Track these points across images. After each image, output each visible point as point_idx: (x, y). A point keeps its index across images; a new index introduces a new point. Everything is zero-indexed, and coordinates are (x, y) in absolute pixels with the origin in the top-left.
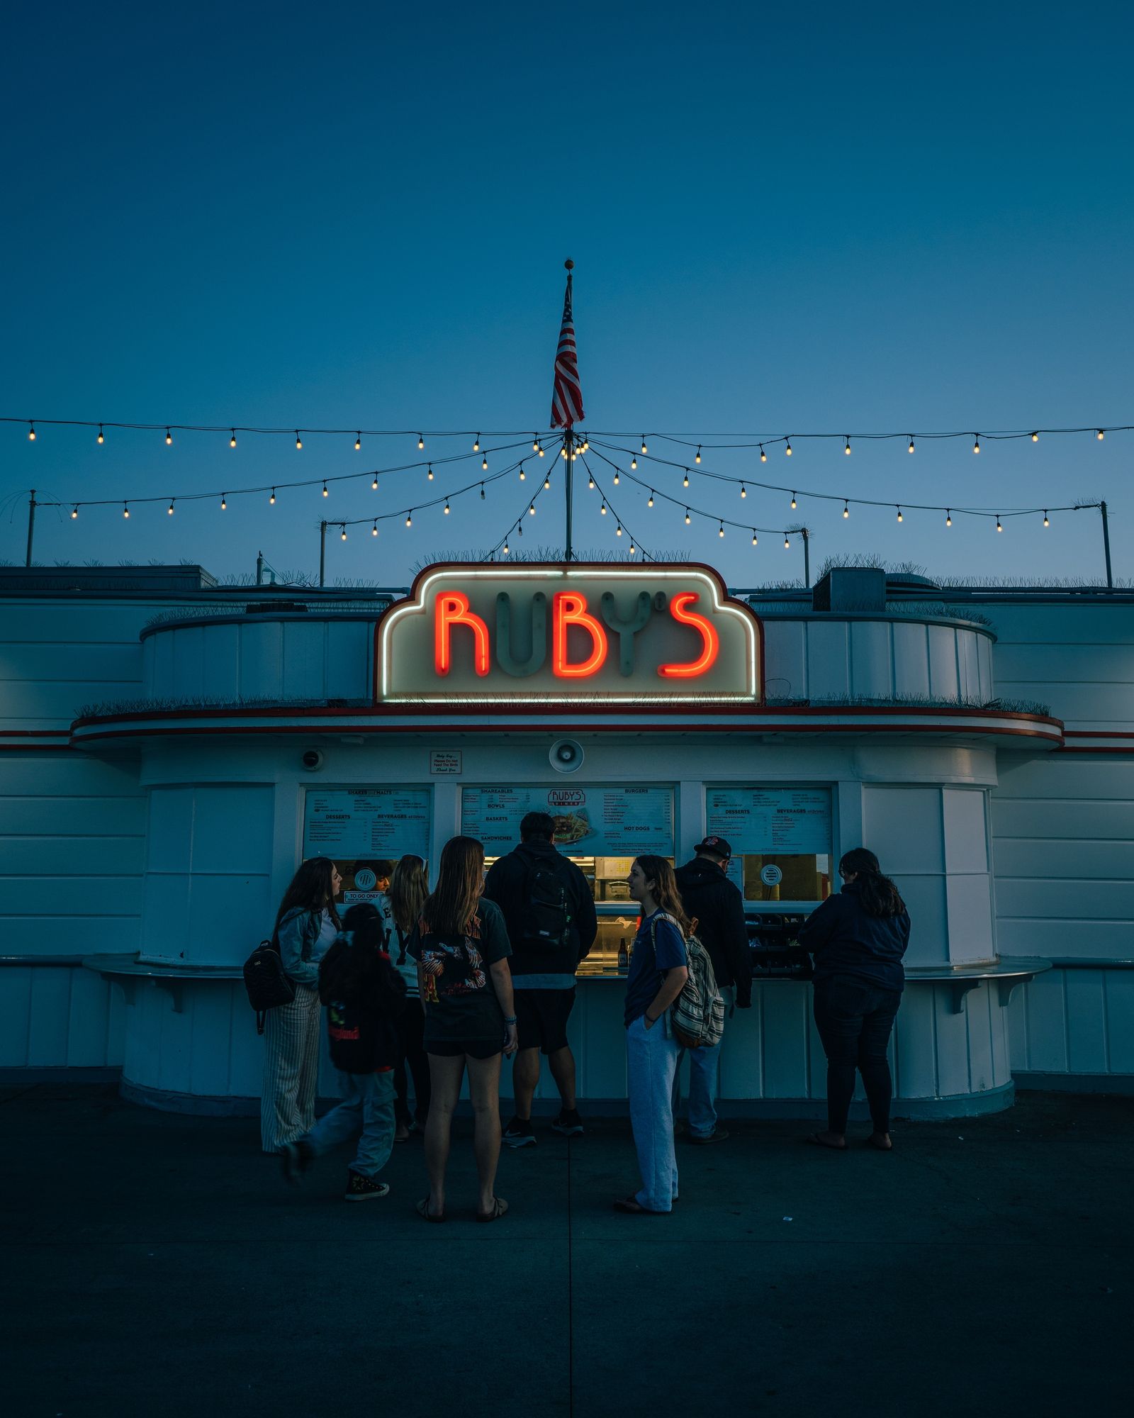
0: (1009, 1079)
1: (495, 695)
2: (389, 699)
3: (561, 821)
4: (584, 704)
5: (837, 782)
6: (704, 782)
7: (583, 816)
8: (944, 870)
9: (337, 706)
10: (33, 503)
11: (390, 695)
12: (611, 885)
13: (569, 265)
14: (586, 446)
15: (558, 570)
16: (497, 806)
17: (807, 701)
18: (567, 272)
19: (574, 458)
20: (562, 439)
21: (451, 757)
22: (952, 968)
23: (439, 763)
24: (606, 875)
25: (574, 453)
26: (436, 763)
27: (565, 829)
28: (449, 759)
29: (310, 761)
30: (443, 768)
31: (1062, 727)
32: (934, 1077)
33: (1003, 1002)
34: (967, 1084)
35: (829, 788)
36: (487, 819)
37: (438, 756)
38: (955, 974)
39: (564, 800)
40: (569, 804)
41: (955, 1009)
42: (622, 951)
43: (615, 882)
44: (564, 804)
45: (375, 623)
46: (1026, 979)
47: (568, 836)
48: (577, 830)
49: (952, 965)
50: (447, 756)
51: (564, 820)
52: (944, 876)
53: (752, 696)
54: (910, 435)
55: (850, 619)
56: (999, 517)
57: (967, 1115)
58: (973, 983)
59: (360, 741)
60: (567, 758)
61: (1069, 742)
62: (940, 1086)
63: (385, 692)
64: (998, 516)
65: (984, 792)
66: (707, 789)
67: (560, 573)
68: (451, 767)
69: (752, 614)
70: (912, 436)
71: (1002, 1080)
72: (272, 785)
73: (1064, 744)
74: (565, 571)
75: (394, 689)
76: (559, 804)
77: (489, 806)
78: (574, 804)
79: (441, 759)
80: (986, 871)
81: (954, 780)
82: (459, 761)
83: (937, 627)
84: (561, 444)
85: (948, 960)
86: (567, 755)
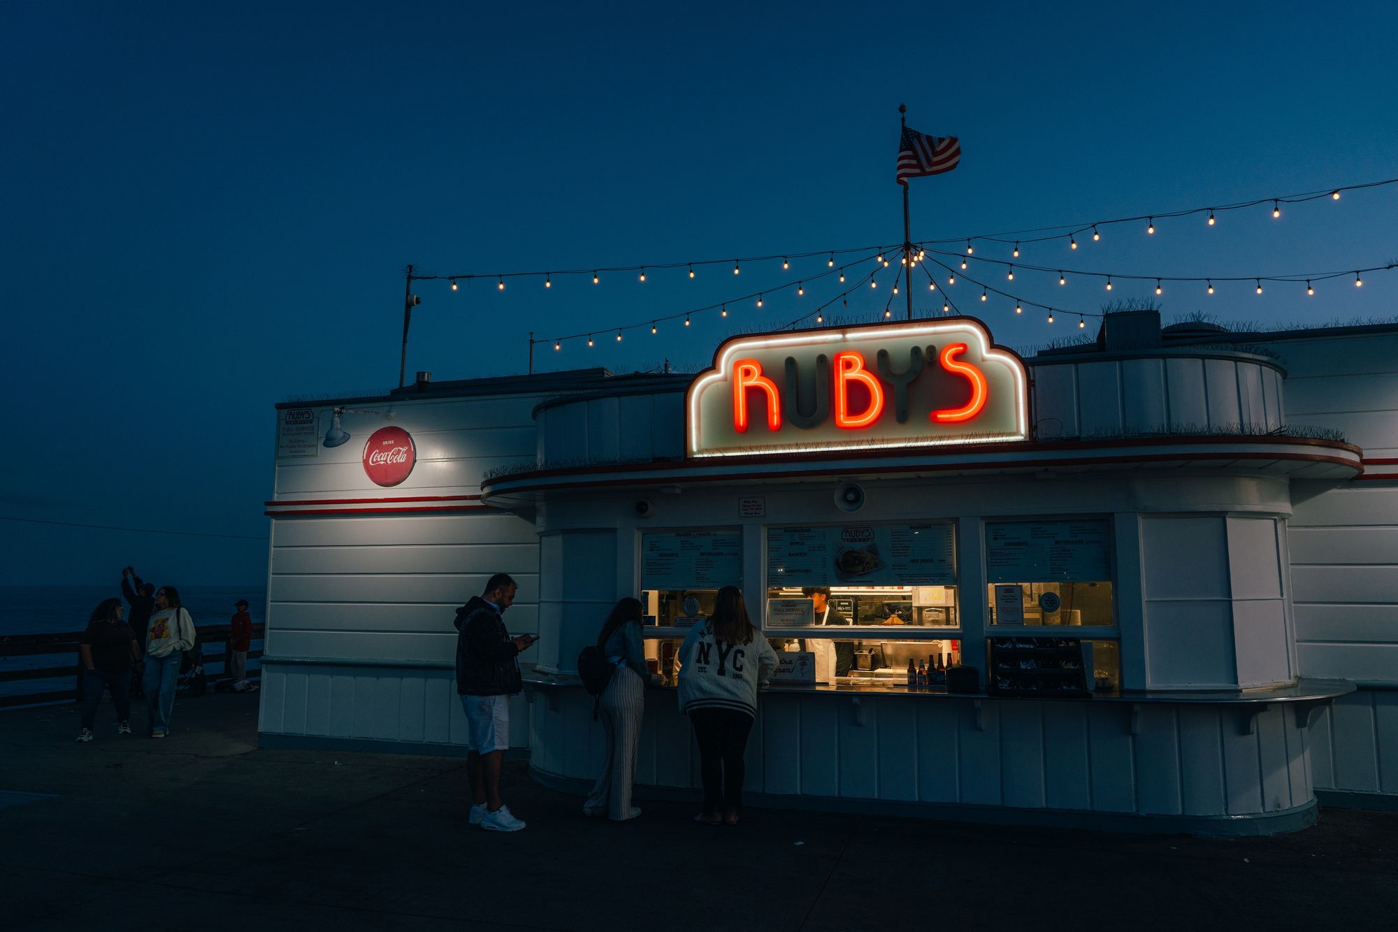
0: (1311, 796)
1: (783, 447)
2: (698, 454)
3: (854, 555)
4: (861, 450)
5: (1113, 513)
6: (982, 518)
7: (873, 550)
8: (1229, 594)
9: (660, 462)
10: (532, 342)
11: (700, 451)
12: (927, 611)
13: (902, 109)
14: (922, 254)
15: (838, 333)
16: (798, 543)
17: (1079, 438)
18: (901, 115)
19: (913, 265)
20: (902, 251)
21: (756, 502)
22: (1241, 691)
23: (746, 508)
24: (921, 603)
25: (913, 261)
26: (744, 508)
27: (857, 562)
28: (754, 503)
29: (641, 509)
30: (750, 511)
31: (1360, 455)
32: (1223, 796)
33: (1301, 723)
34: (1260, 803)
35: (1105, 520)
36: (790, 555)
37: (745, 502)
38: (1245, 698)
39: (855, 537)
40: (860, 540)
41: (1244, 730)
42: (912, 670)
43: (930, 609)
44: (855, 540)
45: (683, 393)
46: (1327, 702)
47: (860, 568)
48: (868, 563)
49: (1240, 688)
50: (753, 501)
51: (856, 555)
52: (1230, 602)
53: (1022, 435)
54: (1210, 209)
55: (1120, 359)
56: (1310, 282)
57: (1260, 834)
58: (1262, 706)
59: (678, 491)
60: (850, 499)
61: (1369, 470)
62: (1229, 804)
63: (695, 448)
64: (1308, 281)
65: (1275, 520)
66: (986, 524)
67: (838, 336)
68: (757, 511)
69: (1019, 360)
70: (1211, 209)
71: (1303, 798)
72: (614, 530)
73: (1363, 471)
74: (844, 333)
75: (703, 446)
76: (851, 540)
77: (791, 544)
78: (864, 540)
79: (747, 504)
80: (1279, 597)
81: (1238, 508)
82: (763, 505)
83: (1215, 360)
84: (903, 254)
85: (1236, 683)
86: (851, 496)
